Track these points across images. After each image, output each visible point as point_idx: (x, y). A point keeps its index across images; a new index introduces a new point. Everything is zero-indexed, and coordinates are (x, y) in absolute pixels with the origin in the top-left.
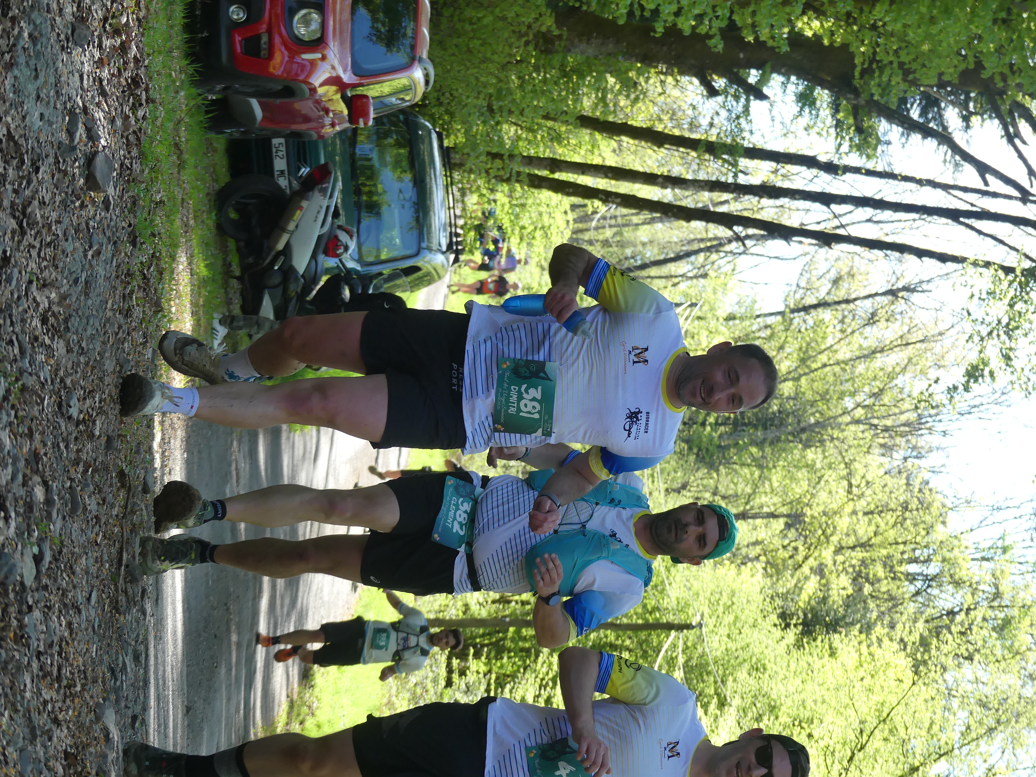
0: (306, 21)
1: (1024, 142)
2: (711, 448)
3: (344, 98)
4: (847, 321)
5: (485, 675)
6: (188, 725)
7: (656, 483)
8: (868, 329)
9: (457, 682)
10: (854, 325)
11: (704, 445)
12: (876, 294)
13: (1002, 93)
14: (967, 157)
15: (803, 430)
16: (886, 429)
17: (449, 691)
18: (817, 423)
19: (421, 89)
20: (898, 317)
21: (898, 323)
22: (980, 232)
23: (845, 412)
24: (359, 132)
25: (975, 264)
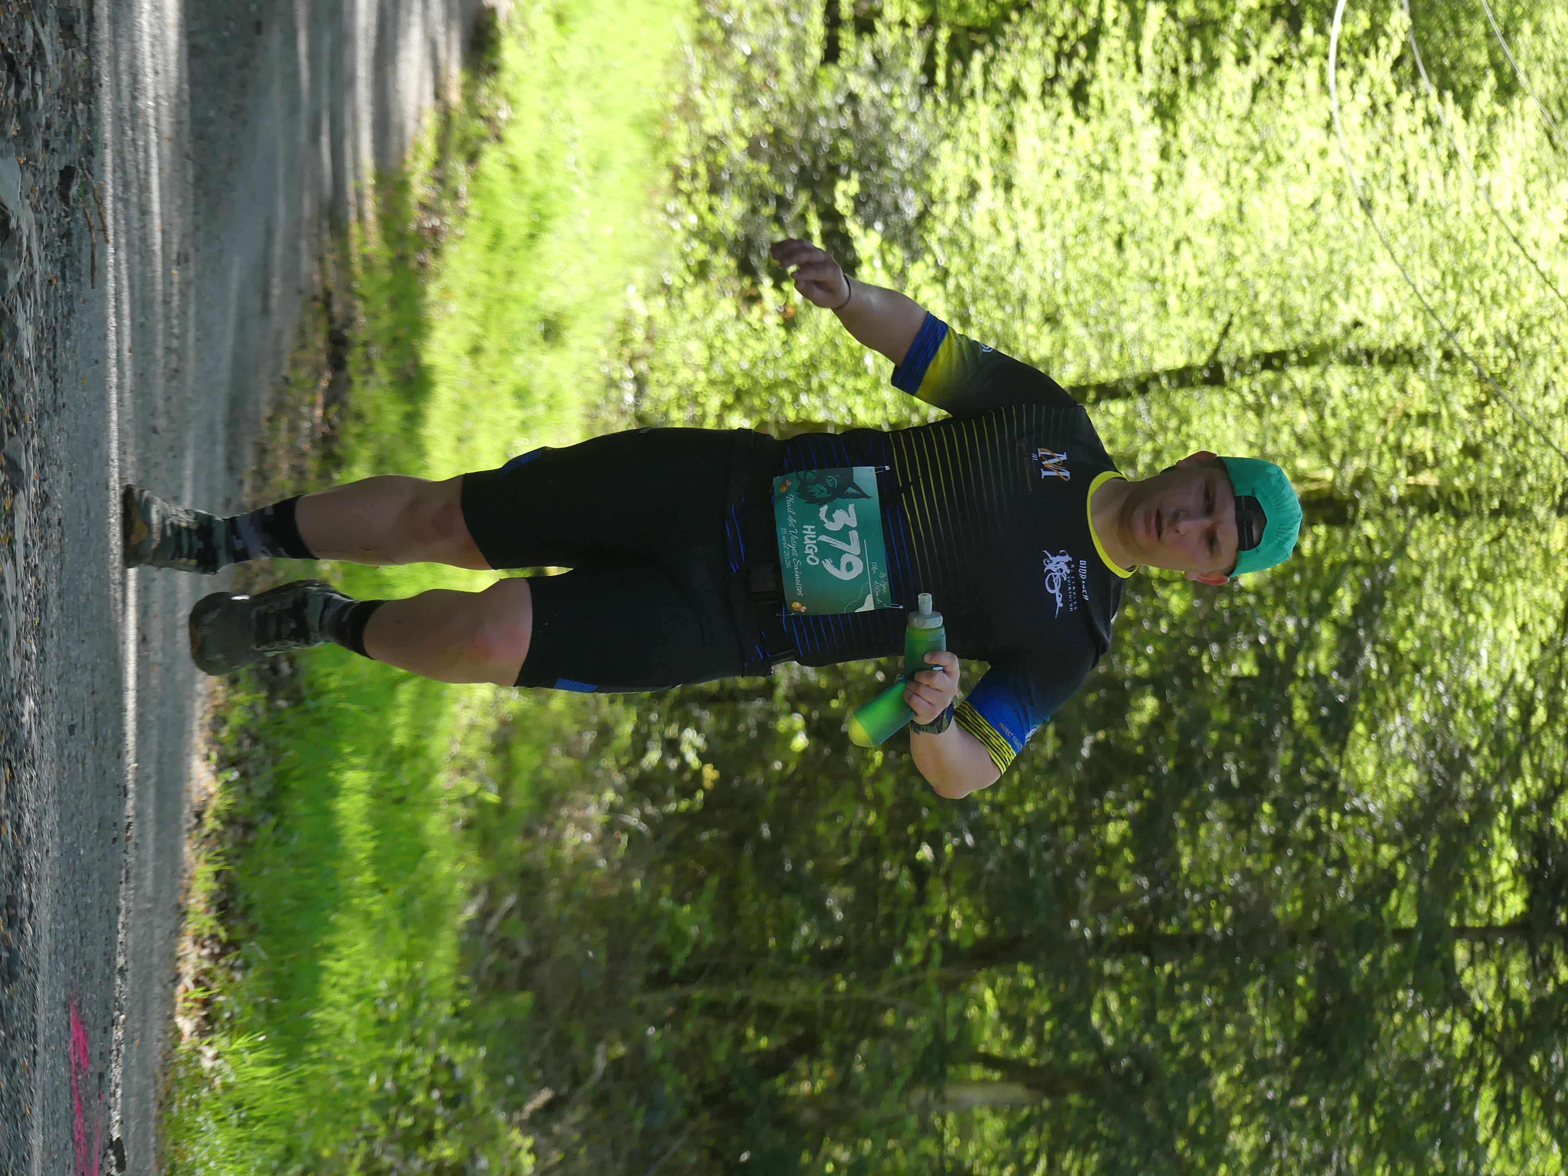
5: (921, 29)
6: (198, 179)
9: (852, 49)
17: (834, 72)
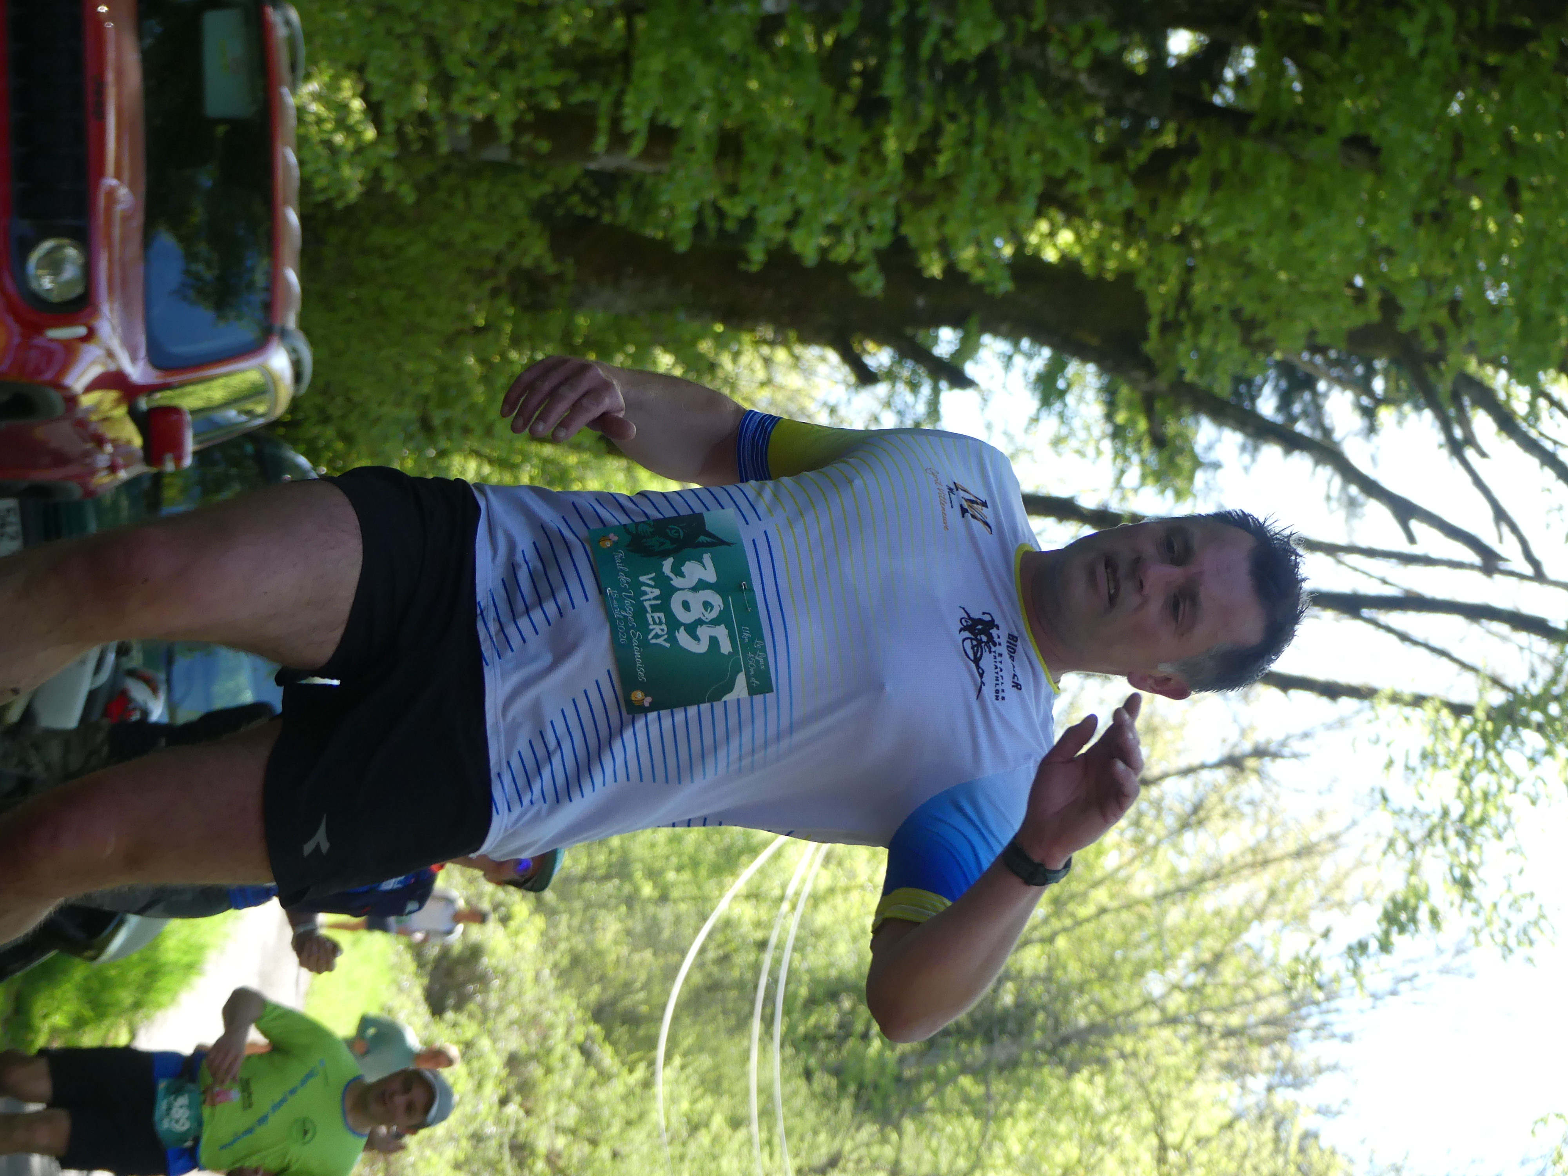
0: (53, 264)
1: (1483, 455)
2: (883, 1082)
3: (134, 414)
4: (1147, 821)
7: (777, 1156)
8: (1188, 837)
10: (1160, 829)
11: (868, 1078)
12: (1203, 766)
13: (1436, 358)
14: (1371, 488)
15: (1065, 1041)
16: (1229, 1033)
18: (1093, 1028)
19: (286, 390)
20: (1247, 809)
21: (1247, 823)
22: (1404, 637)
23: (1148, 1002)
24: (167, 480)
25: (1395, 699)
